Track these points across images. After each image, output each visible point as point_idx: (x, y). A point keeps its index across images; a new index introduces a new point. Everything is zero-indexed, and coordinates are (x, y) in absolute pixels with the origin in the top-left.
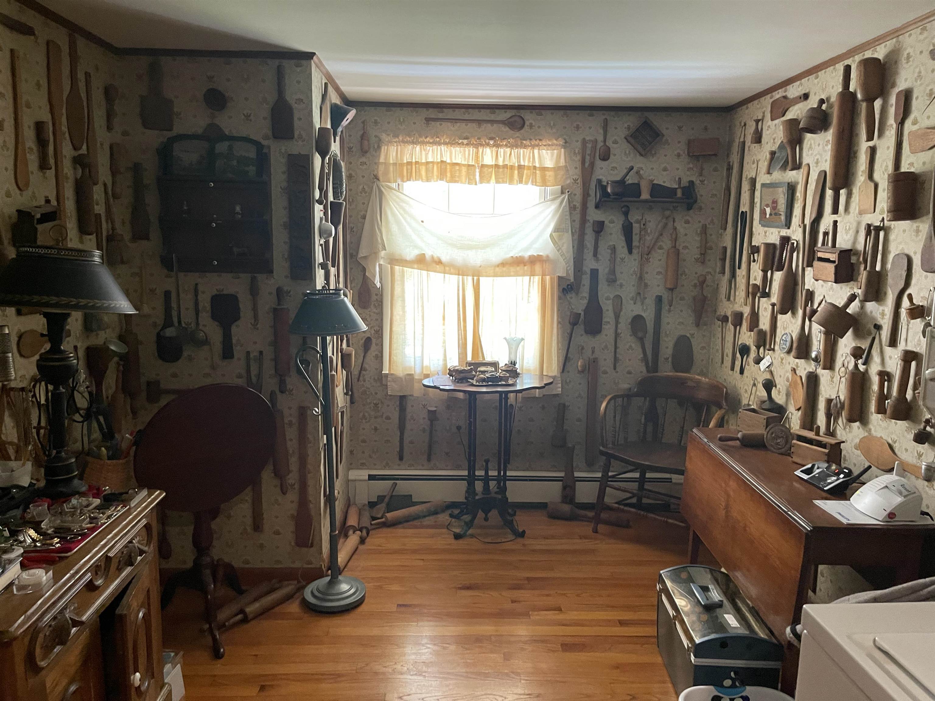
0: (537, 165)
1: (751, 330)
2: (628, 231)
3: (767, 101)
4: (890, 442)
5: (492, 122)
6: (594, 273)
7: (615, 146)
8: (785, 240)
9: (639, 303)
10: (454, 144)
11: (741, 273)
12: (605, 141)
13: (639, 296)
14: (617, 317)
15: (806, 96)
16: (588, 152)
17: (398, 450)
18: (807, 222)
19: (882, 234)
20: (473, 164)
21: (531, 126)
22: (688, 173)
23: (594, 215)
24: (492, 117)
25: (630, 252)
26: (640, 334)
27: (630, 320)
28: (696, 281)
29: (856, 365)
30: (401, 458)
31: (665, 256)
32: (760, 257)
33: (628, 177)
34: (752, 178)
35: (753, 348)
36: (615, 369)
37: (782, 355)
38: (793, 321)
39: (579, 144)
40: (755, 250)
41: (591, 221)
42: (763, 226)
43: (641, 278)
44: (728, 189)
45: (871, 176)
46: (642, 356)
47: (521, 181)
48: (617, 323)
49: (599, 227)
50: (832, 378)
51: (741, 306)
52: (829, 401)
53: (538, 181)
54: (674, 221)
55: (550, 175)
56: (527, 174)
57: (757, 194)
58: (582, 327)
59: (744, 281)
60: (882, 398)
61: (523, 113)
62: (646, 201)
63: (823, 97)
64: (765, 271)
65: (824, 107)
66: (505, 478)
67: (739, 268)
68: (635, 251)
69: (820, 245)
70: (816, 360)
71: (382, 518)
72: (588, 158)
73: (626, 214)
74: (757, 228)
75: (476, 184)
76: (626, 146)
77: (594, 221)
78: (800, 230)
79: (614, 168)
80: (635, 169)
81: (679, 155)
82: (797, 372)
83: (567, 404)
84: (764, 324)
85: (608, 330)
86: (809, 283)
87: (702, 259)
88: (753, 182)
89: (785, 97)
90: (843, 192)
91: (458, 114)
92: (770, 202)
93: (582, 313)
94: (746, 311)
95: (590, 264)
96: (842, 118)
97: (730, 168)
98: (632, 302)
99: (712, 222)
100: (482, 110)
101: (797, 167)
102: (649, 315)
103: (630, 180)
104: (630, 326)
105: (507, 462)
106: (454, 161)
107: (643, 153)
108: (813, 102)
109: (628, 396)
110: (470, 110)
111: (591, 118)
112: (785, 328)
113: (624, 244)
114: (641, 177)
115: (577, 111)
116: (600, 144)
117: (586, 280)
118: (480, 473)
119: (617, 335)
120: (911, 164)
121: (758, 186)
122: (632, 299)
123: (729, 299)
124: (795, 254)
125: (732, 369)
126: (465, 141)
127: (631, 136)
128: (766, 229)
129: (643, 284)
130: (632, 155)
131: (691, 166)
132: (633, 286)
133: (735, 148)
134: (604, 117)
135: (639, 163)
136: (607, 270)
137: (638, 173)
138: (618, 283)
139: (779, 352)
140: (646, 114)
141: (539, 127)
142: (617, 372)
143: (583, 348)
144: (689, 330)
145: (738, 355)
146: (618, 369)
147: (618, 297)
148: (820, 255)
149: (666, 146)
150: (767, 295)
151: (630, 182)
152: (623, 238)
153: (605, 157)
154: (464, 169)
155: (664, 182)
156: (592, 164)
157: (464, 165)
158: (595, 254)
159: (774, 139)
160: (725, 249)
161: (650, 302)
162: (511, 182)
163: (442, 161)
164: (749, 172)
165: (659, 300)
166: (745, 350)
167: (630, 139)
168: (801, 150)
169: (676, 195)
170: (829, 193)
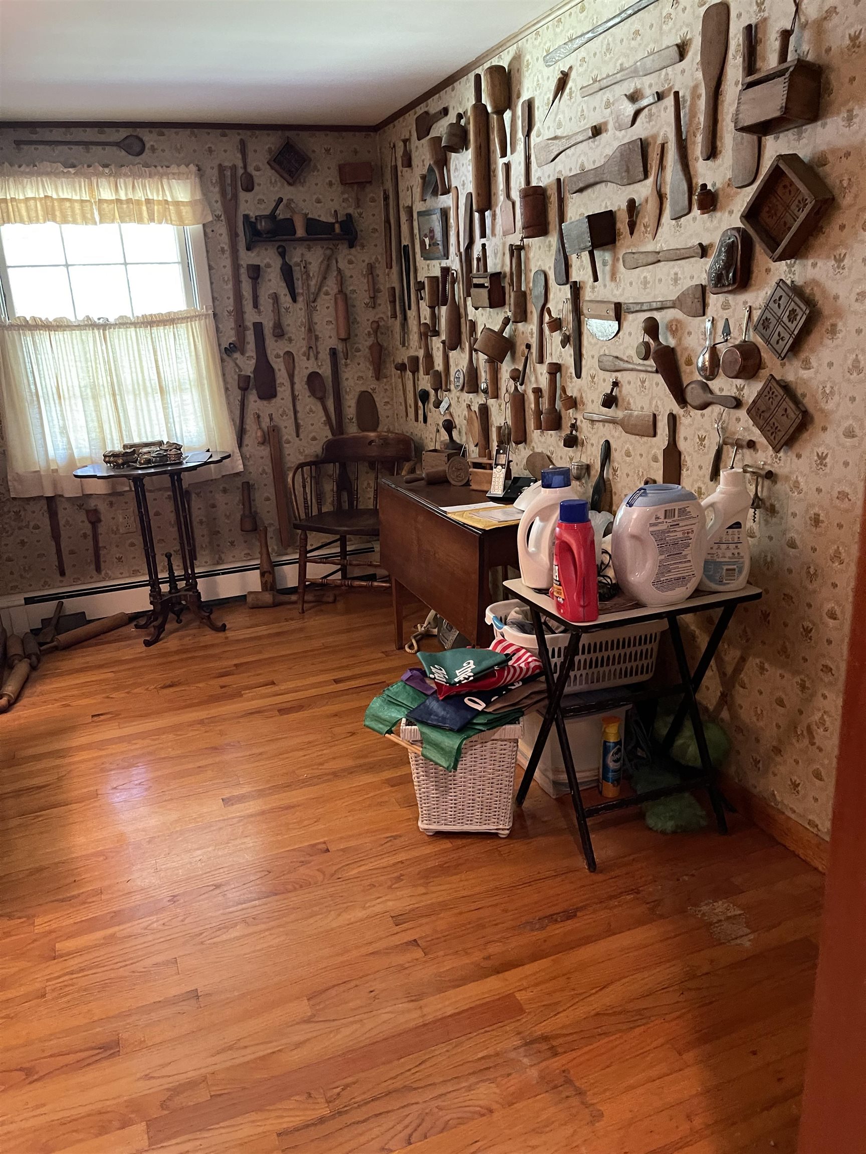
0: (170, 199)
1: (428, 374)
2: (287, 273)
3: (411, 118)
4: (549, 454)
5: (104, 144)
6: (258, 327)
7: (258, 173)
8: (446, 271)
9: (312, 359)
10: (59, 173)
11: (412, 314)
12: (245, 167)
13: (312, 350)
14: (291, 376)
15: (445, 111)
16: (229, 181)
17: (57, 563)
18: (462, 250)
19: (523, 253)
20: (88, 198)
21: (153, 149)
22: (344, 204)
23: (248, 258)
24: (102, 138)
25: (294, 300)
26: (319, 395)
27: (305, 379)
28: (369, 329)
29: (516, 388)
30: (62, 573)
31: (332, 301)
32: (426, 294)
33: (278, 212)
34: (408, 207)
35: (432, 392)
36: (298, 436)
37: (458, 394)
38: (463, 355)
39: (215, 172)
40: (420, 286)
41: (245, 266)
42: (425, 259)
43: (310, 330)
44: (387, 221)
45: (508, 196)
46: (324, 418)
47: (152, 219)
48: (293, 384)
49: (255, 273)
50: (500, 406)
51: (416, 350)
52: (499, 428)
53: (173, 218)
54: (337, 262)
55: (186, 211)
56: (158, 211)
57: (415, 224)
58: (254, 392)
59: (415, 322)
60: (538, 412)
61: (140, 132)
62: (301, 239)
63: (461, 111)
64: (432, 308)
65: (463, 122)
66: (194, 577)
67: (410, 309)
68: (300, 299)
69: (475, 271)
70: (485, 391)
71: (52, 641)
72: (229, 189)
73: (283, 254)
74: (420, 262)
75: (95, 223)
76: (270, 172)
77: (248, 265)
78: (457, 259)
79: (261, 201)
80: (285, 201)
81: (331, 184)
82: (472, 408)
83: (251, 482)
84: (439, 365)
85: (284, 391)
86: (472, 314)
87: (373, 303)
88: (410, 210)
89: (427, 113)
90: (487, 213)
91: (57, 134)
92: (427, 232)
93: (252, 375)
94: (421, 353)
95: (251, 317)
96: (477, 134)
97: (386, 198)
98: (305, 358)
99: (377, 259)
100: (88, 129)
101: (446, 191)
102: (326, 371)
103: (281, 214)
104: (306, 386)
105: (193, 557)
106: (62, 197)
107: (291, 181)
108: (452, 118)
109: (316, 464)
110: (72, 130)
111: (224, 139)
112: (457, 365)
113: (286, 291)
114: (293, 211)
115: (206, 130)
116: (241, 171)
117: (250, 336)
118: (163, 575)
119: (294, 398)
120: (539, 179)
121: (415, 216)
122: (304, 354)
123: (404, 345)
124: (456, 285)
125: (417, 420)
126: (72, 170)
127: (274, 160)
128: (428, 262)
129: (313, 338)
130: (279, 184)
131: (346, 196)
132: (304, 339)
133: (388, 175)
134: (239, 138)
135: (288, 192)
136: (271, 324)
137: (288, 206)
138: (286, 337)
139: (455, 392)
140: (288, 133)
141: (163, 151)
142: (301, 440)
143: (259, 417)
144: (370, 385)
145: (420, 404)
146: (302, 436)
147: (289, 354)
148: (475, 281)
149: (315, 173)
150: (437, 333)
151: (281, 217)
152: (284, 285)
153: (249, 186)
154: (77, 206)
155: (319, 216)
156: (235, 197)
157: (76, 201)
158: (256, 305)
159: (423, 161)
160: (394, 289)
161: (325, 355)
162: (140, 220)
163: (46, 197)
164: (405, 201)
165: (333, 353)
166: (424, 396)
167: (273, 164)
168: (449, 171)
169: (334, 230)
170: (476, 215)
